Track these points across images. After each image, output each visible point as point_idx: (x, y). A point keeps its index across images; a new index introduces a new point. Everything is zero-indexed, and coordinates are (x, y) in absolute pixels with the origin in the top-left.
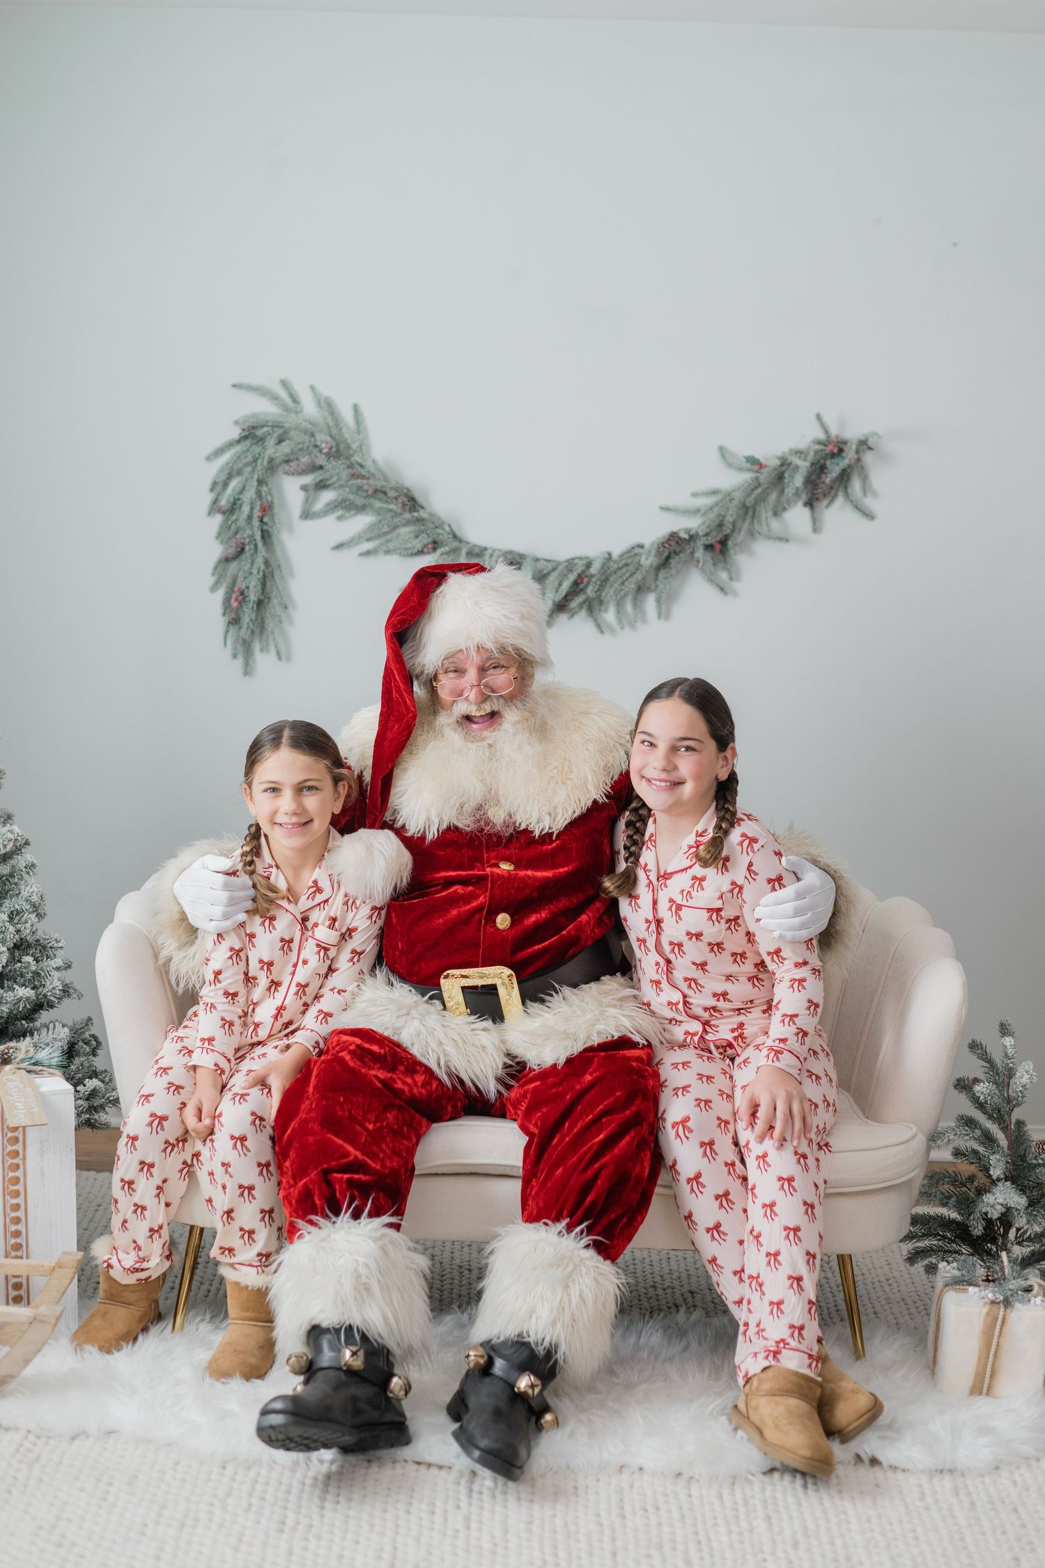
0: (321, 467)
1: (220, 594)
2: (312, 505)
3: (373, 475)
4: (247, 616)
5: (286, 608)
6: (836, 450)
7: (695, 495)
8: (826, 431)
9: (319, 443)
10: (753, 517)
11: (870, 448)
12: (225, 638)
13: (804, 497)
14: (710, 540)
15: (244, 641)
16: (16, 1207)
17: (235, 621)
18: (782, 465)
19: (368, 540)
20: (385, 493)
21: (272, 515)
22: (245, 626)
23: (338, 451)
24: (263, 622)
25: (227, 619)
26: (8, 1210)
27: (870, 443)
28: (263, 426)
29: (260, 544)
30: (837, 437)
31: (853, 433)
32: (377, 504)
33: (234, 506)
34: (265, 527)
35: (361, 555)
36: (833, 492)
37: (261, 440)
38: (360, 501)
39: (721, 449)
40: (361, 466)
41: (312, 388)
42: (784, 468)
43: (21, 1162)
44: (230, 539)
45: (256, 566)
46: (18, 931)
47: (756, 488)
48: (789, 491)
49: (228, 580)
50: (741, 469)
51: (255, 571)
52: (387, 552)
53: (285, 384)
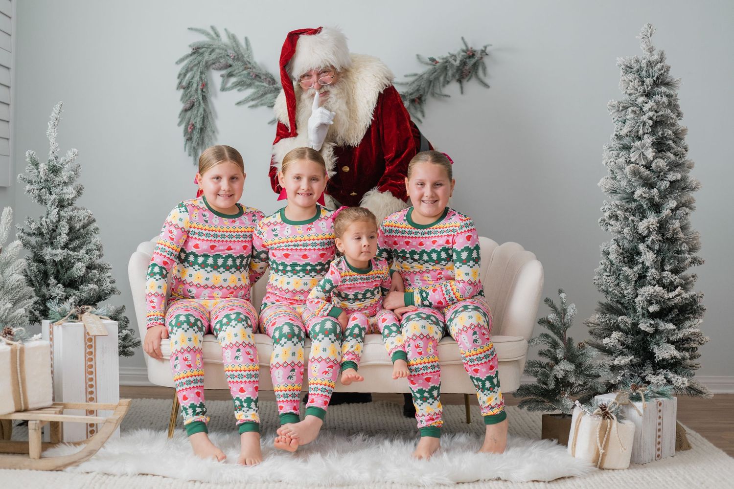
0: (230, 66)
1: (183, 127)
2: (226, 84)
3: (255, 68)
4: (196, 136)
5: (214, 132)
6: (471, 54)
7: (406, 76)
8: (466, 46)
9: (229, 54)
10: (433, 86)
11: (487, 54)
12: (185, 147)
13: (457, 77)
14: (413, 97)
15: (194, 148)
16: (91, 379)
17: (190, 139)
18: (446, 62)
19: (253, 100)
20: (260, 78)
21: (207, 88)
22: (195, 141)
23: (238, 58)
24: (203, 139)
25: (186, 138)
26: (87, 381)
27: (488, 51)
28: (203, 48)
29: (201, 102)
30: (471, 48)
31: (478, 47)
32: (257, 83)
33: (189, 85)
34: (204, 94)
35: (249, 107)
36: (470, 74)
37: (202, 54)
38: (249, 81)
39: (418, 55)
40: (249, 63)
41: (226, 30)
42: (447, 64)
43: (93, 357)
44: (187, 100)
45: (200, 112)
46: (91, 259)
47: (435, 72)
48: (450, 73)
49: (186, 120)
50: (427, 64)
51: (199, 114)
52: (262, 104)
53: (213, 28)
